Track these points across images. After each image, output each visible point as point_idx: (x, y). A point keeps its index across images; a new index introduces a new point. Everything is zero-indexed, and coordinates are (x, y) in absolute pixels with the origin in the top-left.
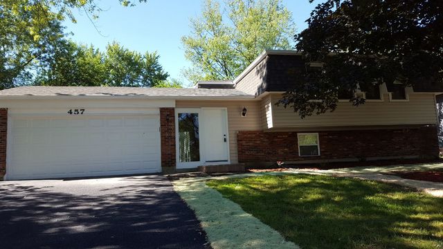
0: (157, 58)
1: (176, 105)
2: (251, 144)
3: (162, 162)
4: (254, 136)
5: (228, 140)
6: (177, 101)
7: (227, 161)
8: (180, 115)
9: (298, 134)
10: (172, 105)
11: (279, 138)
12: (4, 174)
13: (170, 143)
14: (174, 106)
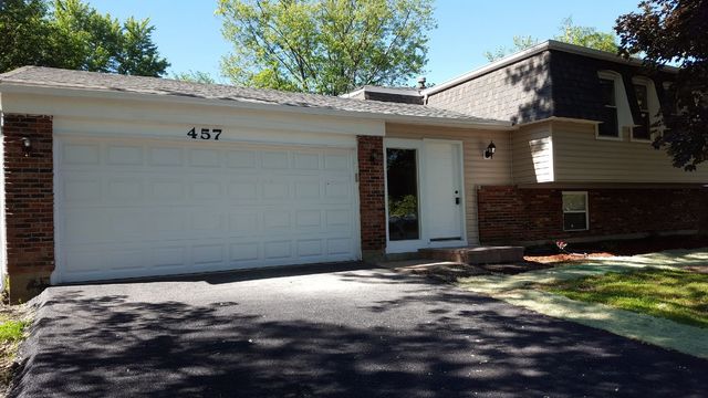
0: (149, 31)
1: (387, 132)
2: (499, 208)
3: (363, 241)
4: (503, 194)
5: (463, 201)
6: (388, 125)
7: (459, 239)
8: (390, 151)
9: (564, 193)
10: (379, 131)
11: (540, 199)
12: (52, 268)
13: (377, 205)
14: (384, 134)
